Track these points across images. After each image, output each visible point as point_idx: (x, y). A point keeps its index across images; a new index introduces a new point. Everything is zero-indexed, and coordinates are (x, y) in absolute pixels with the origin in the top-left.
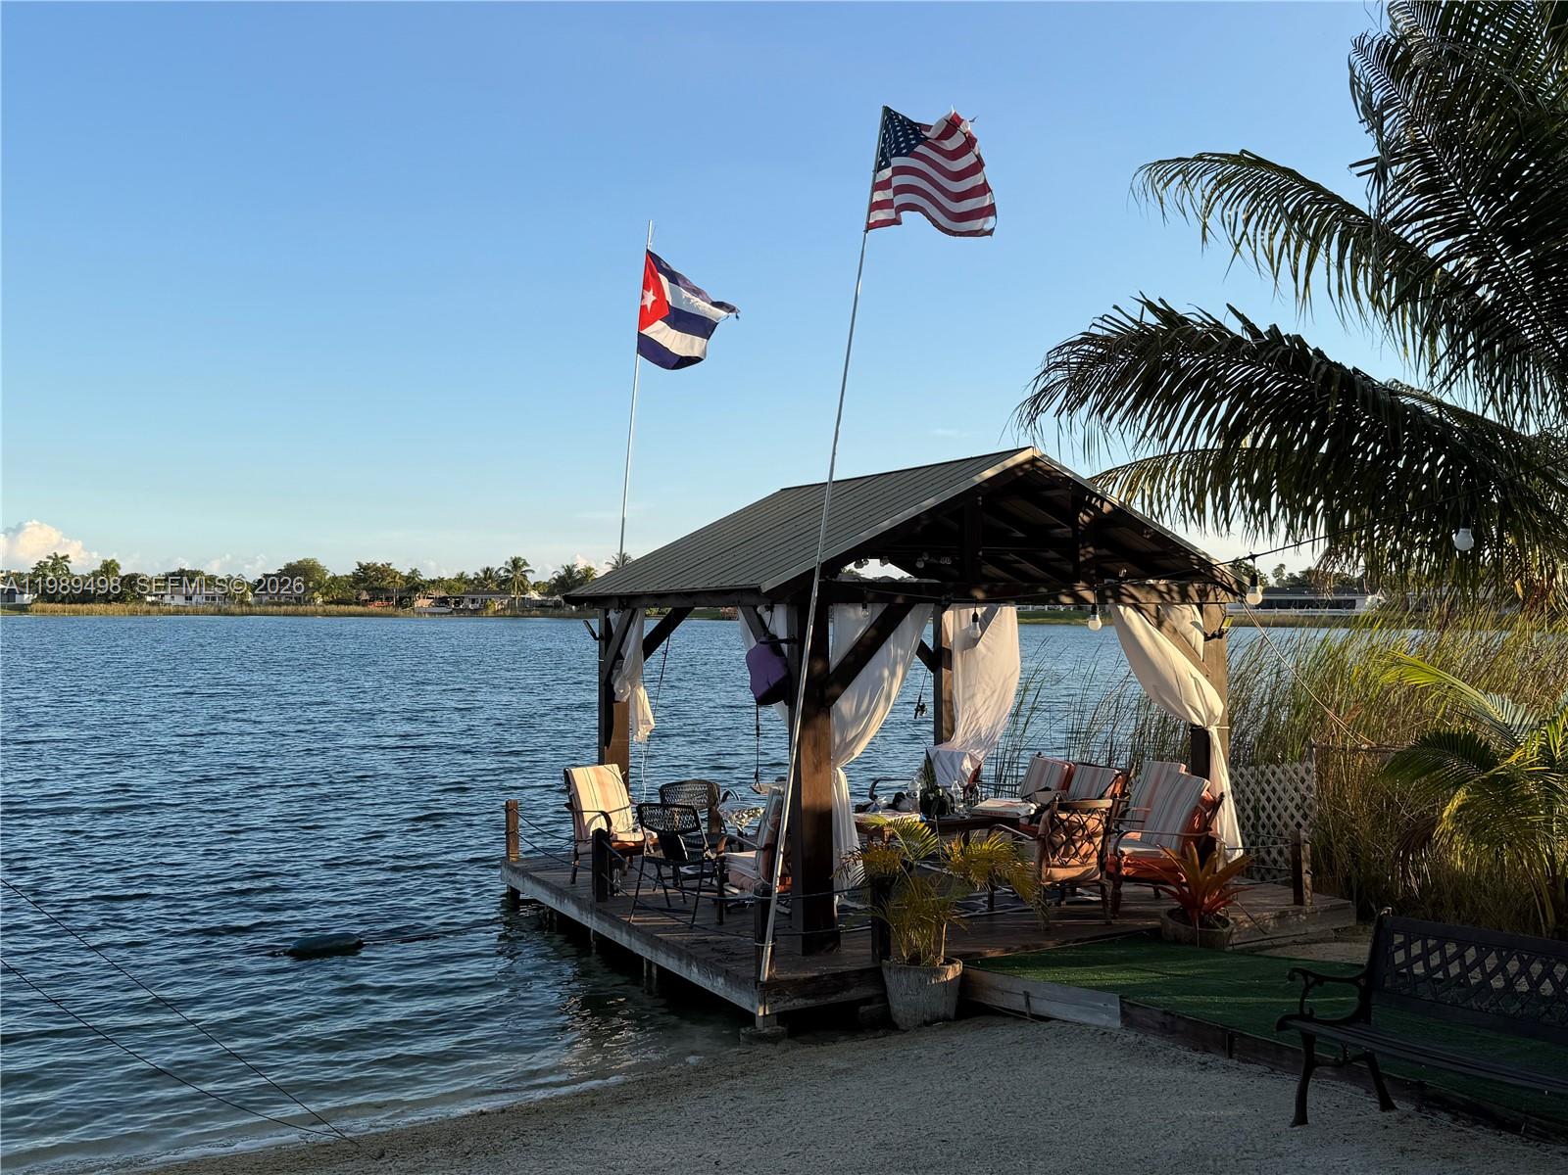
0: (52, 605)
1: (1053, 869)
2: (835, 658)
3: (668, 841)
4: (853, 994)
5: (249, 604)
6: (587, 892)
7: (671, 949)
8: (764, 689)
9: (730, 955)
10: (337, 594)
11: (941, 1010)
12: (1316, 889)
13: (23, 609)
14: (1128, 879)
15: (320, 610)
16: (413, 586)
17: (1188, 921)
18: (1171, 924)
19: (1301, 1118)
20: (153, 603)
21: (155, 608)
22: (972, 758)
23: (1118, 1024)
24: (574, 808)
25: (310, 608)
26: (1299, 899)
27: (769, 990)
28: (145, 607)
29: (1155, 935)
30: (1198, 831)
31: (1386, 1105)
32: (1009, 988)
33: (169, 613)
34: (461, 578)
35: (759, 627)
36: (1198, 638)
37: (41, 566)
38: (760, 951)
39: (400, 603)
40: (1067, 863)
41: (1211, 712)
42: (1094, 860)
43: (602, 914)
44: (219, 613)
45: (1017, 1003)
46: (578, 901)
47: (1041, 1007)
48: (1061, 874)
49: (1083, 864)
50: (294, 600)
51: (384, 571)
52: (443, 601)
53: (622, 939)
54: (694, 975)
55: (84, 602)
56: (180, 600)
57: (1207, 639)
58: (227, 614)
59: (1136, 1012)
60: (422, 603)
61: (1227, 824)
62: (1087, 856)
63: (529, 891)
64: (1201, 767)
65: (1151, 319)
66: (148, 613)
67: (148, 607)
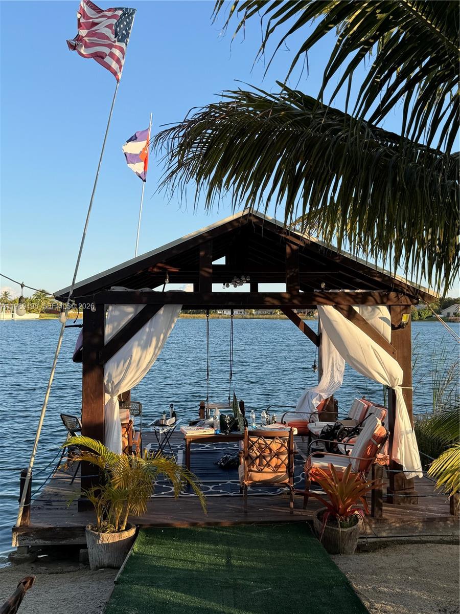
0: (186, 315)
1: (253, 473)
4: (78, 541)
5: (253, 315)
15: (278, 317)
20: (220, 314)
21: (221, 316)
25: (275, 316)
26: (452, 510)
27: (19, 532)
28: (217, 315)
30: (370, 456)
33: (225, 318)
40: (262, 470)
41: (394, 377)
42: (283, 469)
44: (242, 318)
48: (258, 477)
49: (274, 472)
50: (269, 313)
55: (197, 314)
57: (395, 328)
58: (245, 318)
66: (218, 318)
67: (218, 315)
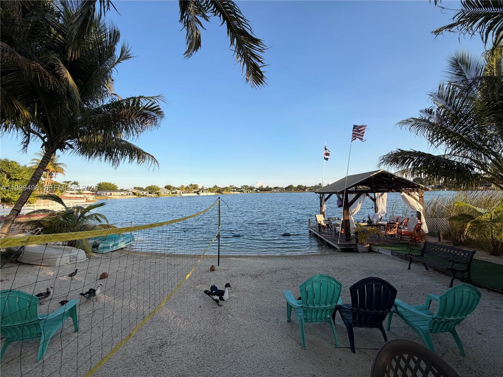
0: (261, 192)
1: (388, 233)
2: (349, 201)
3: (327, 225)
4: (352, 247)
6: (318, 231)
7: (328, 239)
8: (339, 205)
9: (335, 240)
10: (295, 189)
11: (365, 251)
12: (443, 239)
13: (258, 192)
14: (403, 235)
15: (293, 191)
16: (306, 188)
17: (413, 242)
18: (410, 242)
19: (409, 268)
22: (381, 216)
23: (391, 255)
24: (316, 220)
26: (440, 240)
27: (340, 245)
29: (407, 243)
30: (418, 228)
31: (427, 269)
32: (376, 249)
34: (312, 186)
35: (339, 197)
36: (418, 198)
37: (260, 187)
38: (338, 240)
39: (304, 190)
41: (420, 209)
42: (396, 231)
43: (320, 234)
45: (377, 251)
46: (317, 232)
47: (380, 251)
48: (390, 233)
50: (290, 190)
51: (301, 186)
52: (309, 190)
53: (322, 237)
54: (330, 243)
55: (265, 191)
56: (276, 191)
57: (419, 197)
59: (393, 253)
60: (307, 190)
61: (425, 228)
62: (395, 231)
63: (312, 230)
64: (419, 218)
65: (399, 151)
